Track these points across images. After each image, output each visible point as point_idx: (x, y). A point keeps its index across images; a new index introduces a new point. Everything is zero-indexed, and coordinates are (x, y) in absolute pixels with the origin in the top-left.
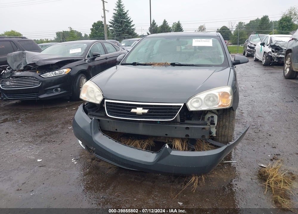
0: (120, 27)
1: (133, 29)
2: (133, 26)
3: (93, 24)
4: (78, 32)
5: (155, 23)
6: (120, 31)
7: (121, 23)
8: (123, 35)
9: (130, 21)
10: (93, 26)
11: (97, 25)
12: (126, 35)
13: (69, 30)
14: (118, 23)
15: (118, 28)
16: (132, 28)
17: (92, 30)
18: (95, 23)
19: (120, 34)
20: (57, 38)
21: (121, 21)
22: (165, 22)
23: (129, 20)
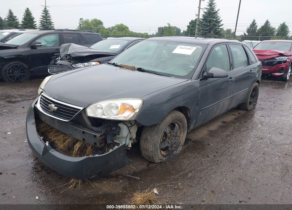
0: (207, 26)
1: (221, 29)
2: (222, 25)
3: (191, 21)
4: (178, 28)
5: (256, 23)
6: (206, 30)
7: (210, 22)
8: (209, 34)
9: (219, 21)
10: (190, 23)
11: (194, 22)
12: (212, 35)
13: (167, 26)
14: (207, 22)
15: (205, 27)
16: (221, 27)
17: (188, 27)
18: (192, 21)
19: (206, 33)
20: (158, 33)
21: (209, 20)
22: (267, 22)
23: (219, 19)
